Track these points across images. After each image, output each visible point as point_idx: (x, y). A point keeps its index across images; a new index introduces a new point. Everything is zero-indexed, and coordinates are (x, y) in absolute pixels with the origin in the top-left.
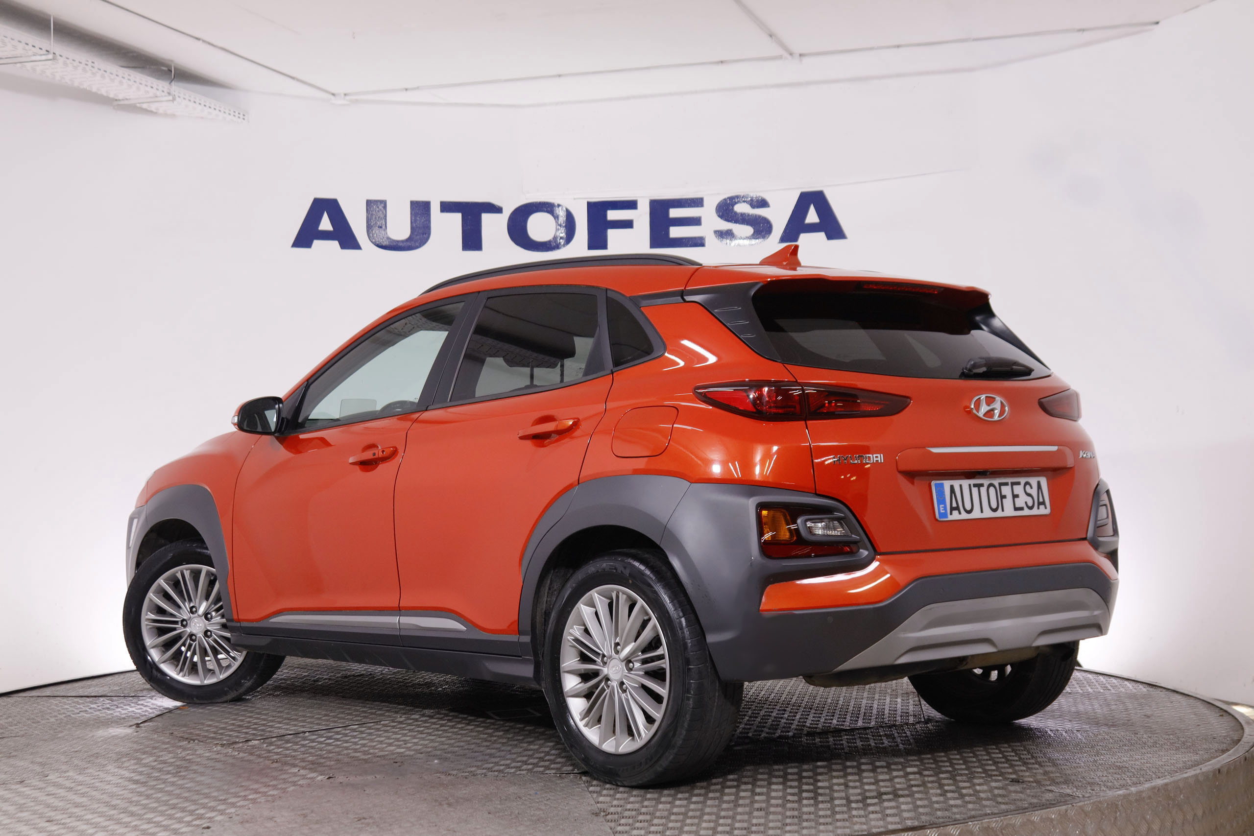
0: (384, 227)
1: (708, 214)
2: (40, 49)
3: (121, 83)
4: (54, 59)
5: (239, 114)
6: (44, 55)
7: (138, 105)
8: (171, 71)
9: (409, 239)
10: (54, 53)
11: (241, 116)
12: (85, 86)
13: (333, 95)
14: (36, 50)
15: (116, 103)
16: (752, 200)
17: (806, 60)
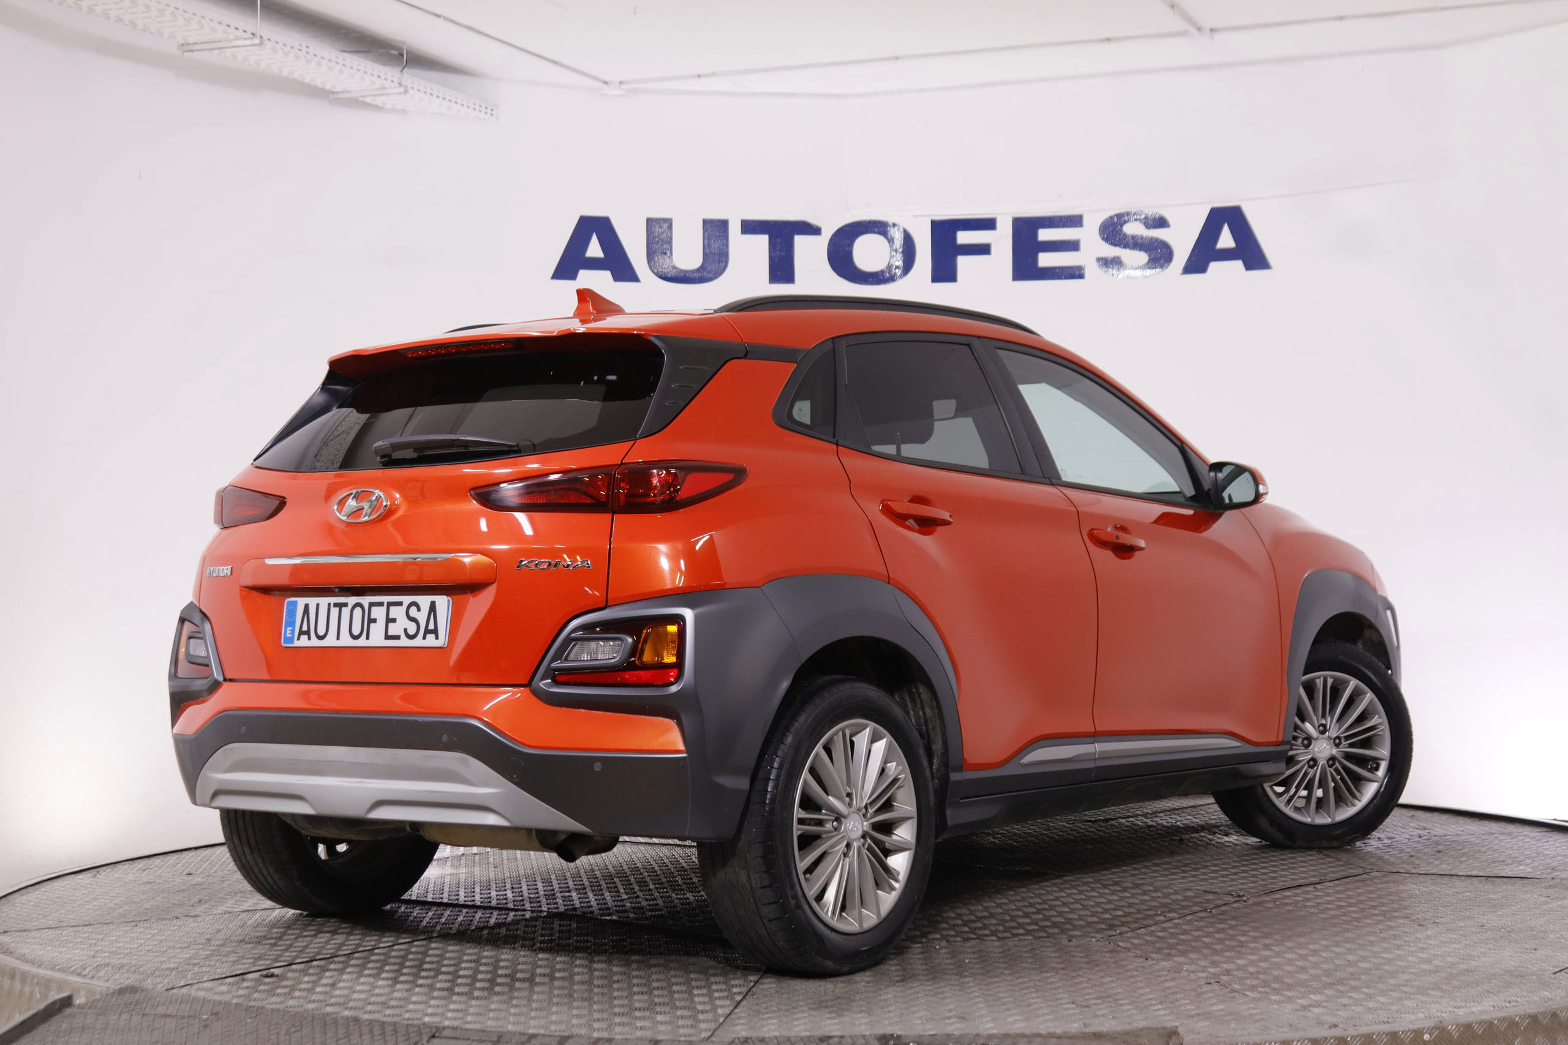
0: (668, 254)
1: (1089, 236)
2: (245, 31)
3: (341, 72)
4: (261, 44)
5: (486, 108)
6: (248, 38)
7: (361, 99)
8: (402, 55)
9: (702, 268)
10: (261, 37)
11: (489, 111)
12: (296, 75)
13: (605, 83)
14: (239, 33)
15: (332, 96)
16: (1146, 218)
17: (1218, 36)
